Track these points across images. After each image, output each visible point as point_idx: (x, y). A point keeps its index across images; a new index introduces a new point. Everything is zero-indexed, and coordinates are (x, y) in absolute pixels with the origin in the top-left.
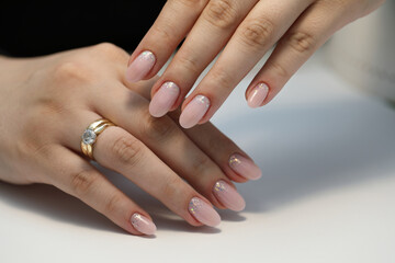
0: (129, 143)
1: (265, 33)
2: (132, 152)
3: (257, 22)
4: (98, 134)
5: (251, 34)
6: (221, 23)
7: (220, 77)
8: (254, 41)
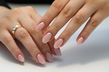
0: (25, 33)
1: (81, 20)
2: (25, 35)
3: (79, 16)
4: (17, 28)
5: (76, 20)
6: (66, 15)
7: (67, 33)
8: (78, 22)
